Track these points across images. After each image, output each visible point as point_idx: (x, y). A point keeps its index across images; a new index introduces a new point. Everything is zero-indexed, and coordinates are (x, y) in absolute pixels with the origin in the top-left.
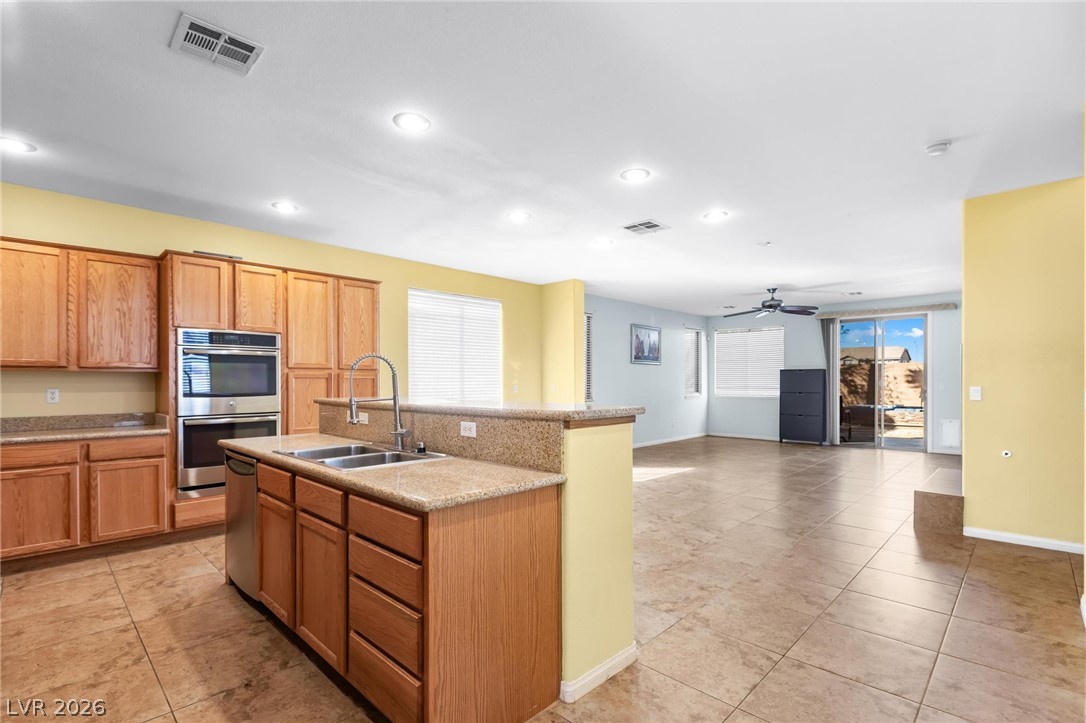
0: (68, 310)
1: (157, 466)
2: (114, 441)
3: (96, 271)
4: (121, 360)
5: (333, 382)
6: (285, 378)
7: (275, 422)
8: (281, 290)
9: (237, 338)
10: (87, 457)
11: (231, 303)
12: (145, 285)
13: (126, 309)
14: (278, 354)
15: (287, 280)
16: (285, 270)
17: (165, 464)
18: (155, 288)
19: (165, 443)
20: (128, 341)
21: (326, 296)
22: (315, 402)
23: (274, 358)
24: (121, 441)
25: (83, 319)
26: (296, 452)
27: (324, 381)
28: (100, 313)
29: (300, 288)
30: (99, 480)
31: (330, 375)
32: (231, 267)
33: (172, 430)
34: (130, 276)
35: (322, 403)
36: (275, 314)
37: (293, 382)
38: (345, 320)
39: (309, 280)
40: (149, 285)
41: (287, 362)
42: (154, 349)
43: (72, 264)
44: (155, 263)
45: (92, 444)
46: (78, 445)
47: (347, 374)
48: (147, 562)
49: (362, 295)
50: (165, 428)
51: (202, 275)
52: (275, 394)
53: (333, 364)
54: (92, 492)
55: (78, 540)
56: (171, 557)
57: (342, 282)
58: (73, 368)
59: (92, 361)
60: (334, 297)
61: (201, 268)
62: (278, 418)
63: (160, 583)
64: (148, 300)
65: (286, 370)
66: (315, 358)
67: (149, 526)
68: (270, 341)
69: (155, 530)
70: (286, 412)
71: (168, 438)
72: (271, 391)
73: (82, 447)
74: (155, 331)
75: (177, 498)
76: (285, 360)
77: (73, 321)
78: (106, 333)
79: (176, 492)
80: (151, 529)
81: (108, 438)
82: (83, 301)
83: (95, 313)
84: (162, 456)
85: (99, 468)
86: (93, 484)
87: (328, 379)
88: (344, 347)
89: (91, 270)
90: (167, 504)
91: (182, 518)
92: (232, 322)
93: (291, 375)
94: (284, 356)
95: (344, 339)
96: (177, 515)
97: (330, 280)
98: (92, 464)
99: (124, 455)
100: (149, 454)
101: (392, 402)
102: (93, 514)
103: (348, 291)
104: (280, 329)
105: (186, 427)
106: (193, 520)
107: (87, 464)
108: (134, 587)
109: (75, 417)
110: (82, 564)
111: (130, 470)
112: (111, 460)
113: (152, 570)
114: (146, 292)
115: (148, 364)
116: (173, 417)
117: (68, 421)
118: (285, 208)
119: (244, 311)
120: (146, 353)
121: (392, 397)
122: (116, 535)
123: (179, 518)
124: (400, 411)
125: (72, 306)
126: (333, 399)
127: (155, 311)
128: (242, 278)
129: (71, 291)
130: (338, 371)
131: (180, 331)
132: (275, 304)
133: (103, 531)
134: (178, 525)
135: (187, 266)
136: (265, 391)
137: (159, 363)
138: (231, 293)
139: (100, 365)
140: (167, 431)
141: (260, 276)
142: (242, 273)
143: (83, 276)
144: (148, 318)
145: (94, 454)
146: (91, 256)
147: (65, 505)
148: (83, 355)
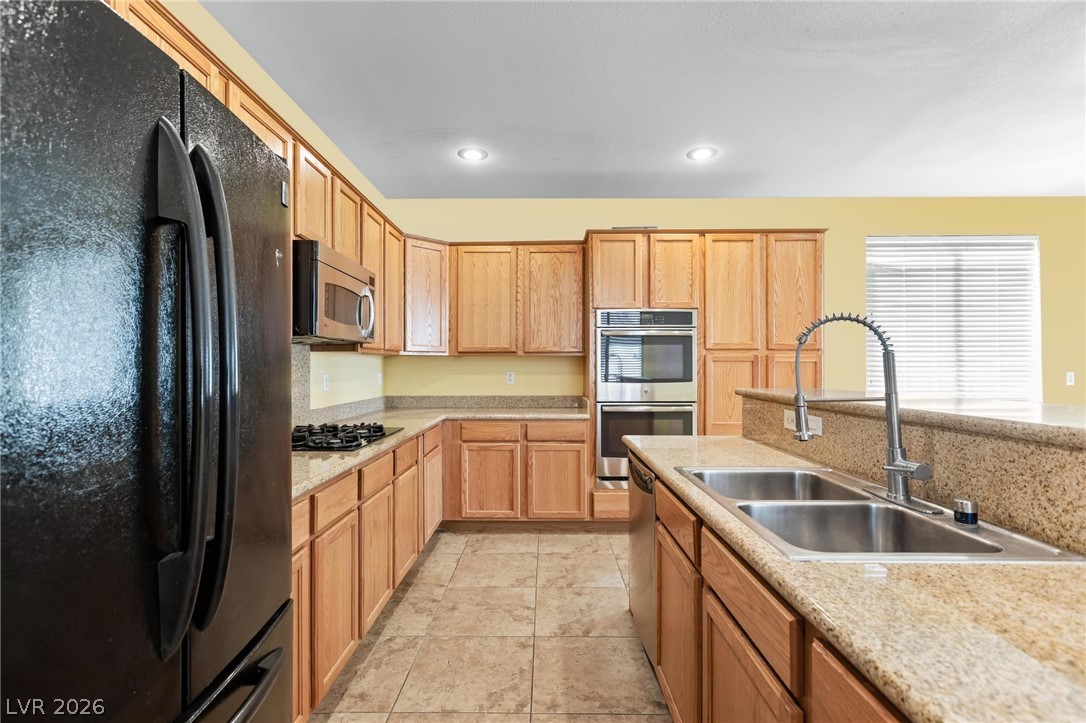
0: (517, 300)
1: (579, 451)
2: (545, 423)
3: (536, 261)
4: (555, 344)
5: (761, 366)
6: (702, 362)
7: (691, 413)
8: (698, 257)
9: (651, 316)
10: (526, 436)
11: (646, 277)
12: (573, 271)
13: (558, 295)
14: (694, 333)
15: (705, 244)
16: (702, 233)
17: (585, 449)
18: (581, 273)
19: (585, 428)
20: (560, 328)
21: (752, 260)
22: (737, 393)
23: (690, 337)
24: (551, 423)
25: (527, 307)
26: (707, 472)
27: (748, 365)
28: (539, 301)
29: (720, 252)
30: (534, 460)
31: (756, 357)
32: (646, 239)
33: (591, 416)
34: (561, 263)
35: (747, 396)
36: (691, 286)
37: (711, 366)
38: (777, 287)
39: (730, 241)
40: (576, 269)
41: (705, 342)
42: (580, 332)
43: (520, 258)
44: (581, 246)
45: (529, 424)
46: (519, 424)
47: (779, 357)
48: (566, 550)
49: (800, 250)
50: (586, 413)
51: (620, 250)
52: (691, 380)
53: (760, 344)
54: (529, 470)
55: (517, 514)
56: (587, 550)
57: (772, 237)
58: (520, 353)
59: (533, 347)
60: (761, 257)
61: (618, 244)
62: (694, 409)
63: (570, 585)
64: (575, 284)
65: (704, 352)
66: (737, 338)
67: (571, 512)
68: (685, 318)
69: (577, 516)
70: (703, 402)
71: (589, 424)
72: (687, 378)
73: (522, 426)
74: (581, 314)
75: (596, 487)
76: (702, 340)
77: (520, 310)
78: (543, 320)
79: (596, 480)
80: (574, 514)
81: (541, 420)
82: (527, 291)
83: (536, 301)
84: (583, 442)
85: (535, 448)
86: (530, 463)
87: (754, 363)
88: (774, 321)
89: (533, 262)
90: (587, 490)
91: (600, 509)
92: (646, 299)
93: (709, 358)
94: (702, 335)
95: (774, 311)
96: (596, 504)
97: (756, 237)
98: (530, 444)
99: (552, 438)
100: (573, 439)
101: (883, 404)
102: (529, 492)
103: (779, 248)
104: (697, 304)
105: (604, 413)
106: (610, 512)
107: (525, 442)
108: (548, 581)
109: (525, 397)
110: (520, 536)
111: (557, 453)
112: (543, 441)
113: (568, 563)
114: (573, 277)
115: (575, 348)
116: (593, 402)
117: (520, 400)
118: (703, 155)
119: (658, 285)
120: (573, 338)
121: (882, 395)
122: (547, 514)
123: (597, 508)
124: (901, 422)
125: (520, 297)
126: (760, 391)
127: (580, 295)
128: (658, 249)
129: (520, 284)
130: (767, 353)
131: (599, 312)
132: (692, 274)
133: (538, 510)
134: (596, 515)
135: (604, 243)
136: (681, 376)
137: (584, 348)
138: (646, 268)
139: (539, 350)
140: (587, 416)
141: (675, 244)
142: (657, 243)
143: (527, 268)
144: (575, 302)
145: (531, 435)
146: (532, 248)
147: (510, 480)
148: (527, 341)
